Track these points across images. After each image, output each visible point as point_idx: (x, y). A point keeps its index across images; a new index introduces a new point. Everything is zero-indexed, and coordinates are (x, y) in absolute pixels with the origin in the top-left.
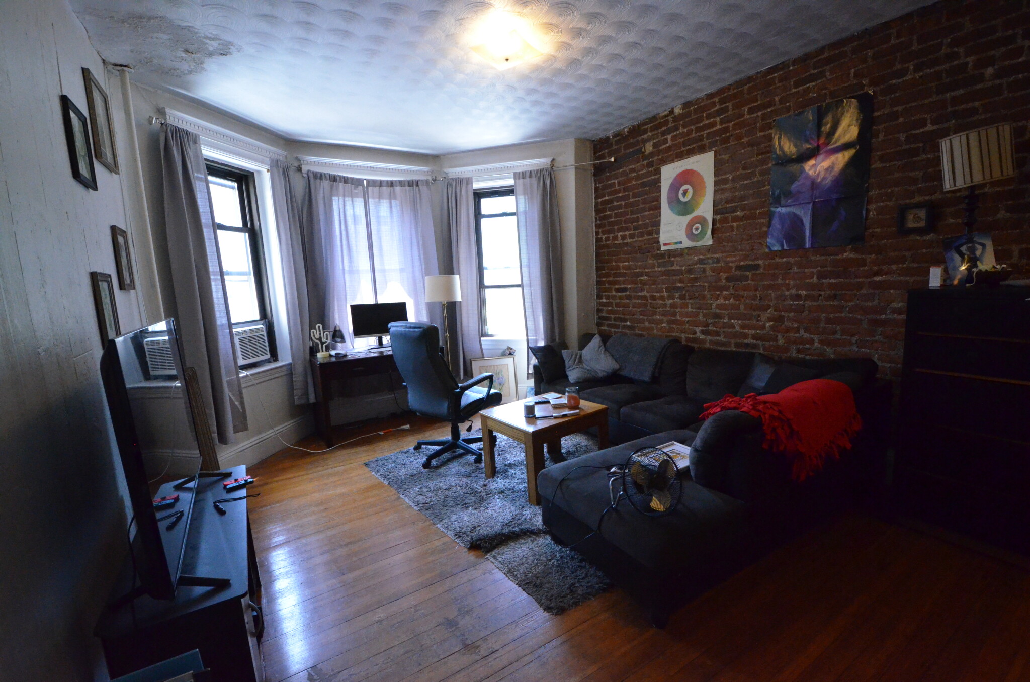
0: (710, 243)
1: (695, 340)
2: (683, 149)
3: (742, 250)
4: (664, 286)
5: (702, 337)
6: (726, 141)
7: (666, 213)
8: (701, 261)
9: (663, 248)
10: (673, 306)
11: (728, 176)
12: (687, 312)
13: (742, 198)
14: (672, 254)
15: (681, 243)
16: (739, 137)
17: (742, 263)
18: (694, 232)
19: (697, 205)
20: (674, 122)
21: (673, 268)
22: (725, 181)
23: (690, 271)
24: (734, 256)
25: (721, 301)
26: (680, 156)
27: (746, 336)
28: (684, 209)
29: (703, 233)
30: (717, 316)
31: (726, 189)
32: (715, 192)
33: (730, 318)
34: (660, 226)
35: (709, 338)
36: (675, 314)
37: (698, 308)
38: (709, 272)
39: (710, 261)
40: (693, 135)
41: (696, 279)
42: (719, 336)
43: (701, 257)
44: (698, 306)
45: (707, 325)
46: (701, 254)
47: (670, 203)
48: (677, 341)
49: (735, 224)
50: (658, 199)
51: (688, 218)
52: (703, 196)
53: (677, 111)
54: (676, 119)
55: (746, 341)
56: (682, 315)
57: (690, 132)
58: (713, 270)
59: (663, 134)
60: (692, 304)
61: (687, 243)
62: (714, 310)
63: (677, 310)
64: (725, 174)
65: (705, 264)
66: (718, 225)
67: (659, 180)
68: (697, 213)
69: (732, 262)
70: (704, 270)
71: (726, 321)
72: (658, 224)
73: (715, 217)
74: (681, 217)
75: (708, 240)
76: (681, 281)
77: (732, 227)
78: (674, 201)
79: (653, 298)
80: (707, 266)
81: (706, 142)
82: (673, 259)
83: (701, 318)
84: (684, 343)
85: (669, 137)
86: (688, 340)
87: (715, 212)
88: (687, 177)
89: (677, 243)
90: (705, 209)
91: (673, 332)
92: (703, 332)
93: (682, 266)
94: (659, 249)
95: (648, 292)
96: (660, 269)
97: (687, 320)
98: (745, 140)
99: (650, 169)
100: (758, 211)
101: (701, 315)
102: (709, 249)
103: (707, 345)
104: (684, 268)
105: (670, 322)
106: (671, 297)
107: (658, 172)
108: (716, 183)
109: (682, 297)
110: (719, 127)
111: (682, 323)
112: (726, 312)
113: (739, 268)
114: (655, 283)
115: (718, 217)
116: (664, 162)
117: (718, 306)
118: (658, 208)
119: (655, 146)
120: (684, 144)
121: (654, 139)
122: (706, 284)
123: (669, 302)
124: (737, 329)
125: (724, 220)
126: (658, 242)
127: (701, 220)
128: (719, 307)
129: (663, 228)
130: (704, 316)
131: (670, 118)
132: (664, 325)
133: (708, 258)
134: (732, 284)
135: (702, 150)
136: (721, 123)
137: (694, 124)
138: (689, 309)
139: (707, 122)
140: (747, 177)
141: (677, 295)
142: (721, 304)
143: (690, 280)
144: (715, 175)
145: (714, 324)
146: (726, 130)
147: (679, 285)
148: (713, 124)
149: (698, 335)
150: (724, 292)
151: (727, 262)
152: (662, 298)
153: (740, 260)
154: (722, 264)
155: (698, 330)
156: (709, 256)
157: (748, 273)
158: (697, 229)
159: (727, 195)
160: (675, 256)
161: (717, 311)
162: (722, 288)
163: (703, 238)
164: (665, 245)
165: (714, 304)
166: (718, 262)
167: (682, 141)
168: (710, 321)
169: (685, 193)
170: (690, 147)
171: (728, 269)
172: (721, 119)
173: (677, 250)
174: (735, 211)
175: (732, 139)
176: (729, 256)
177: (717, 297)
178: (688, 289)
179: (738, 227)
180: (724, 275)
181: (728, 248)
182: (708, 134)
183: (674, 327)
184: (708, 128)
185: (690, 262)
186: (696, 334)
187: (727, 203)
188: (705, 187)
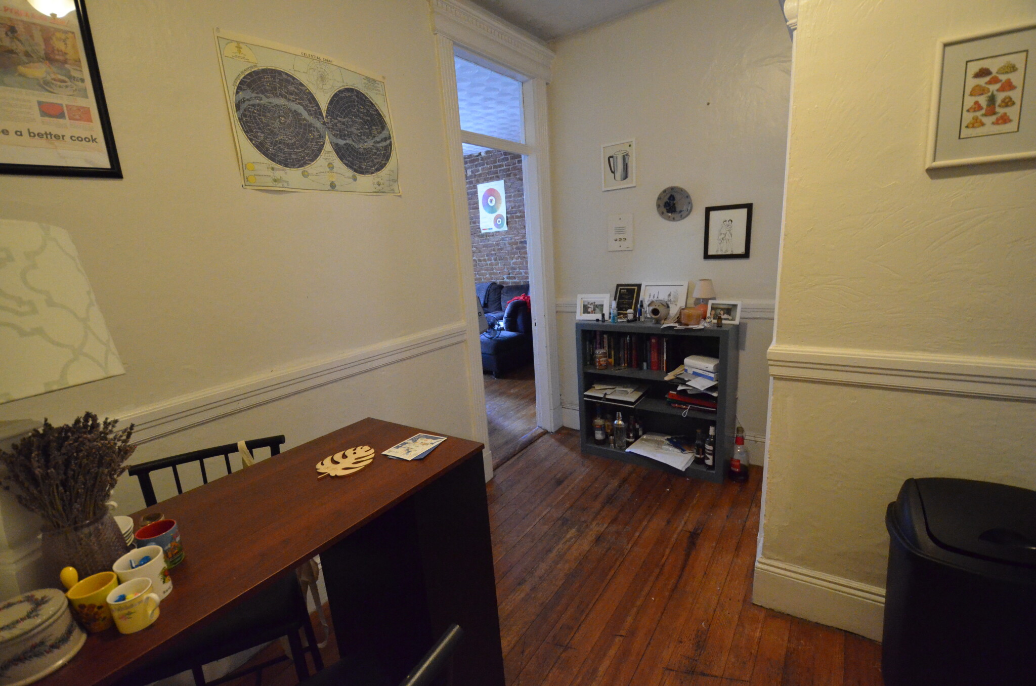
0: (507, 229)
1: (503, 283)
2: (488, 176)
3: (521, 233)
4: (485, 253)
5: (508, 280)
6: (509, 175)
7: (483, 212)
8: (502, 239)
9: (483, 232)
10: (491, 264)
12: (499, 267)
13: (519, 207)
14: (487, 235)
15: (492, 229)
16: (515, 175)
17: (522, 240)
19: (498, 208)
20: (481, 160)
21: (489, 243)
22: (510, 197)
23: (498, 245)
24: (518, 236)
25: (514, 260)
26: (487, 180)
28: (492, 210)
29: (502, 223)
30: (514, 269)
31: (511, 201)
32: (506, 202)
33: (520, 269)
34: (479, 218)
35: (511, 281)
37: (504, 265)
38: (507, 245)
39: (507, 239)
40: (493, 170)
41: (502, 249)
42: (515, 279)
43: (503, 237)
45: (509, 274)
46: (502, 235)
47: (484, 206)
48: (494, 283)
49: (517, 220)
50: (477, 203)
51: (494, 215)
52: (501, 203)
53: (483, 154)
54: (482, 159)
56: (496, 269)
57: (490, 168)
58: (510, 244)
59: (476, 166)
60: (501, 263)
61: (495, 229)
62: (512, 265)
63: (494, 267)
64: (510, 193)
65: (504, 240)
66: (509, 220)
67: (476, 192)
68: (498, 213)
69: (518, 240)
70: (505, 244)
71: (518, 270)
72: (478, 218)
74: (490, 214)
75: (505, 228)
76: (494, 250)
77: (516, 221)
78: (486, 205)
79: (480, 260)
80: (506, 242)
81: (499, 174)
82: (488, 238)
83: (506, 270)
84: (498, 283)
85: (480, 168)
86: (500, 282)
87: (507, 213)
88: (491, 192)
89: (489, 229)
90: (502, 210)
91: (492, 279)
92: (507, 278)
93: (494, 242)
94: (480, 232)
95: (476, 257)
96: (482, 244)
97: (499, 272)
98: (518, 177)
99: (471, 185)
102: (506, 232)
103: (510, 285)
105: (490, 274)
106: (488, 260)
107: (475, 187)
108: (506, 197)
109: (495, 259)
110: (505, 167)
111: (496, 274)
112: (517, 266)
113: (521, 243)
114: (480, 252)
115: (509, 216)
116: (478, 182)
118: (477, 208)
119: (472, 172)
120: (488, 174)
121: (471, 168)
122: (507, 252)
123: (489, 262)
124: (523, 274)
125: (512, 217)
126: (479, 228)
127: (500, 216)
128: (514, 263)
129: (481, 220)
130: (507, 269)
131: (479, 157)
132: (487, 276)
133: (507, 237)
134: (518, 251)
135: (498, 178)
136: (506, 166)
137: (492, 164)
138: (500, 266)
139: (499, 164)
141: (492, 258)
142: (515, 262)
143: (499, 250)
144: (505, 193)
145: (512, 273)
146: (509, 170)
147: (493, 252)
148: (502, 166)
149: (506, 280)
150: (516, 256)
151: (515, 240)
152: (485, 260)
153: (521, 239)
154: (513, 241)
155: (505, 277)
156: (506, 236)
158: (499, 221)
159: (512, 204)
160: (489, 236)
161: (513, 266)
162: (514, 254)
163: (503, 226)
164: (483, 230)
165: (511, 262)
166: (511, 239)
167: (487, 171)
168: (510, 271)
169: (491, 201)
170: (492, 176)
171: (516, 243)
172: (505, 164)
173: (490, 233)
174: (516, 213)
175: (511, 175)
176: (516, 236)
177: (513, 258)
178: (498, 254)
179: (519, 221)
180: (515, 246)
181: (515, 232)
182: (500, 170)
183: (493, 276)
184: (499, 167)
185: (497, 240)
186: (504, 279)
187: (512, 208)
188: (501, 199)
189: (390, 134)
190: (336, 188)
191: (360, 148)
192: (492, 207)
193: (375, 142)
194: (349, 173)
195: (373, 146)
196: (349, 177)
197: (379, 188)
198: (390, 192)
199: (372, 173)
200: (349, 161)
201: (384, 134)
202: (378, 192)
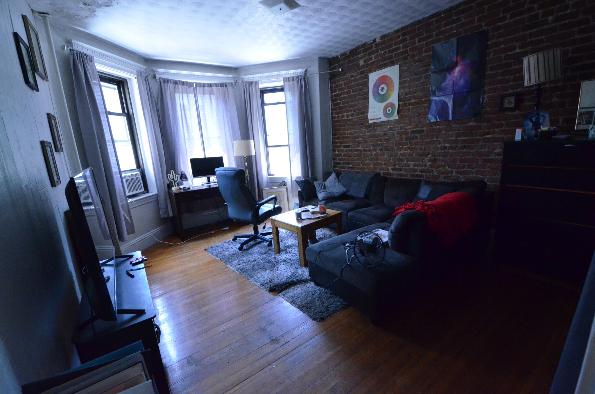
0: (397, 118)
1: (389, 174)
2: (381, 63)
3: (414, 122)
4: (371, 144)
5: (392, 172)
6: (406, 58)
7: (372, 101)
8: (391, 129)
9: (370, 122)
10: (375, 155)
11: (406, 79)
12: (384, 158)
13: (415, 92)
14: (375, 125)
15: (380, 118)
16: (413, 56)
17: (414, 129)
18: (387, 111)
19: (389, 96)
20: (376, 47)
21: (376, 133)
22: (405, 82)
23: (385, 134)
24: (410, 125)
25: (403, 151)
26: (380, 67)
27: (416, 170)
28: (382, 98)
29: (393, 112)
30: (401, 160)
31: (406, 87)
32: (400, 89)
33: (408, 161)
34: (368, 109)
35: (396, 172)
36: (377, 160)
37: (390, 156)
38: (396, 135)
39: (397, 129)
40: (387, 55)
41: (389, 139)
42: (402, 171)
43: (392, 126)
44: (389, 154)
45: (395, 165)
46: (391, 125)
47: (374, 95)
48: (378, 174)
49: (410, 107)
50: (367, 93)
51: (384, 104)
52: (393, 91)
53: (378, 40)
54: (377, 45)
55: (416, 173)
56: (381, 160)
57: (385, 53)
58: (398, 134)
59: (370, 54)
60: (386, 153)
61: (384, 119)
62: (399, 156)
63: (378, 157)
64: (405, 78)
65: (393, 130)
66: (401, 108)
67: (367, 82)
68: (389, 101)
69: (409, 129)
70: (393, 134)
71: (405, 162)
72: (367, 108)
73: (400, 103)
74: (380, 104)
75: (395, 117)
76: (381, 141)
77: (409, 109)
78: (376, 94)
79: (365, 151)
80: (395, 132)
81: (395, 59)
82: (376, 128)
83: (391, 161)
84: (382, 175)
85: (373, 56)
86: (384, 174)
87: (399, 100)
88: (384, 80)
89: (378, 119)
90: (394, 98)
91: (376, 170)
92: (393, 169)
93: (381, 132)
94: (368, 122)
95: (362, 147)
96: (368, 134)
97: (384, 162)
98: (416, 58)
99: (363, 75)
100: (423, 99)
101: (392, 159)
102: (396, 121)
103: (395, 177)
104: (382, 133)
105: (374, 164)
106: (374, 150)
107: (367, 77)
108: (400, 83)
109: (381, 150)
110: (401, 50)
111: (381, 164)
112: (405, 158)
113: (413, 132)
114: (366, 142)
115: (401, 103)
116: (371, 71)
117: (401, 154)
118: (367, 98)
119: (365, 61)
120: (382, 60)
121: (364, 57)
122: (394, 142)
123: (374, 153)
124: (412, 167)
125: (405, 105)
126: (367, 118)
127: (392, 105)
129: (370, 110)
130: (393, 160)
131: (373, 45)
132: (371, 166)
133: (395, 127)
134: (408, 141)
135: (392, 64)
136: (403, 48)
137: (387, 49)
138: (385, 156)
139: (395, 47)
140: (418, 79)
141: (378, 149)
142: (403, 153)
143: (386, 140)
144: (399, 79)
145: (399, 165)
146: (406, 52)
147: (379, 143)
148: (399, 49)
149: (390, 171)
150: (405, 146)
151: (406, 129)
152: (370, 151)
153: (413, 128)
154: (403, 130)
155: (390, 168)
156: (396, 126)
157: (418, 135)
158: (389, 110)
159: (407, 90)
160: (377, 126)
161: (401, 157)
162: (403, 144)
163: (393, 115)
164: (371, 120)
165: (399, 153)
166: (401, 129)
168: (396, 163)
169: (382, 89)
170: (385, 62)
171: (406, 133)
172: (403, 46)
173: (377, 123)
174: (410, 100)
175: (409, 57)
176: (407, 126)
177: (401, 149)
178: (385, 145)
179: (412, 108)
180: (404, 136)
181: (406, 121)
182: (395, 54)
183: (377, 166)
184: (396, 51)
185: (386, 129)
186: (389, 170)
187: (406, 95)
188: (393, 86)
192: (383, 95)
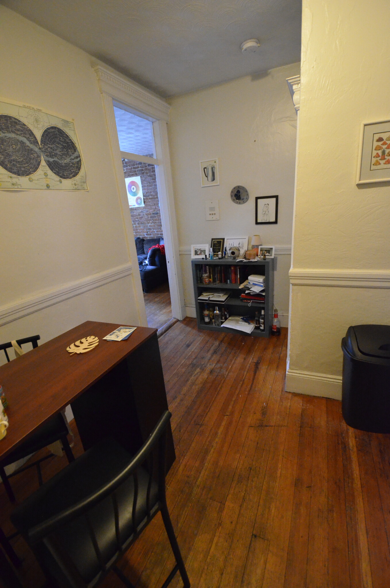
0: (144, 206)
1: (145, 237)
2: (130, 174)
3: (153, 208)
5: (147, 236)
6: (143, 173)
7: (129, 196)
8: (142, 212)
9: (130, 207)
10: (136, 227)
11: (145, 185)
12: (141, 228)
13: (151, 192)
14: (132, 209)
15: (135, 205)
16: (147, 173)
17: (154, 212)
18: (138, 202)
19: (138, 193)
21: (134, 214)
22: (145, 186)
23: (139, 215)
25: (150, 224)
26: (130, 176)
27: (158, 234)
28: (134, 194)
29: (141, 202)
30: (150, 229)
31: (146, 189)
32: (143, 189)
33: (153, 229)
35: (149, 236)
36: (137, 230)
37: (144, 227)
38: (145, 215)
39: (145, 212)
40: (133, 170)
41: (142, 218)
42: (151, 235)
43: (142, 210)
44: (143, 226)
45: (147, 232)
47: (129, 191)
48: (139, 238)
49: (150, 200)
51: (136, 197)
52: (139, 190)
55: (158, 236)
56: (139, 229)
57: (132, 169)
58: (146, 215)
60: (142, 226)
61: (137, 206)
62: (149, 227)
64: (145, 184)
65: (143, 212)
66: (145, 200)
67: (124, 183)
68: (138, 196)
69: (151, 212)
70: (144, 215)
72: (127, 199)
73: (144, 197)
74: (133, 197)
75: (143, 205)
76: (137, 218)
77: (149, 201)
78: (130, 191)
80: (144, 213)
81: (137, 173)
82: (133, 211)
83: (145, 230)
84: (141, 238)
86: (142, 237)
87: (144, 196)
88: (133, 183)
89: (134, 206)
90: (140, 194)
91: (137, 236)
92: (146, 235)
93: (137, 213)
97: (141, 231)
98: (149, 174)
100: (155, 197)
101: (145, 229)
102: (144, 208)
103: (148, 238)
104: (137, 214)
105: (136, 232)
107: (124, 180)
108: (142, 187)
109: (138, 224)
110: (140, 168)
111: (140, 232)
112: (152, 228)
113: (153, 214)
115: (145, 198)
116: (125, 177)
117: (149, 226)
118: (126, 193)
120: (130, 172)
122: (145, 219)
123: (135, 226)
124: (156, 232)
125: (147, 199)
126: (128, 205)
127: (139, 198)
129: (129, 200)
130: (146, 229)
132: (134, 234)
133: (145, 211)
134: (152, 219)
135: (136, 175)
136: (141, 168)
137: (133, 166)
139: (136, 166)
140: (151, 186)
141: (137, 223)
142: (150, 225)
143: (140, 218)
144: (142, 184)
146: (143, 170)
147: (137, 220)
149: (146, 236)
150: (150, 221)
151: (150, 212)
154: (148, 213)
155: (145, 234)
156: (144, 210)
157: (156, 215)
158: (139, 201)
159: (146, 191)
160: (134, 210)
161: (150, 227)
162: (150, 220)
163: (141, 204)
165: (148, 225)
166: (147, 212)
167: (129, 171)
168: (148, 231)
169: (133, 189)
170: (133, 173)
171: (150, 214)
172: (140, 166)
173: (134, 208)
174: (149, 196)
175: (145, 173)
176: (150, 210)
177: (149, 223)
178: (140, 221)
179: (151, 201)
180: (149, 216)
181: (149, 208)
182: (137, 170)
183: (137, 234)
184: (137, 168)
185: (139, 212)
186: (144, 235)
187: (146, 193)
188: (139, 188)
189: (79, 154)
190: (50, 188)
191: (62, 163)
192: (134, 192)
193: (71, 159)
194: (57, 178)
195: (70, 161)
196: (57, 181)
197: (75, 187)
198: (82, 189)
199: (71, 178)
200: (56, 171)
201: (76, 154)
202: (75, 190)
